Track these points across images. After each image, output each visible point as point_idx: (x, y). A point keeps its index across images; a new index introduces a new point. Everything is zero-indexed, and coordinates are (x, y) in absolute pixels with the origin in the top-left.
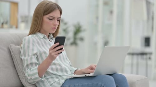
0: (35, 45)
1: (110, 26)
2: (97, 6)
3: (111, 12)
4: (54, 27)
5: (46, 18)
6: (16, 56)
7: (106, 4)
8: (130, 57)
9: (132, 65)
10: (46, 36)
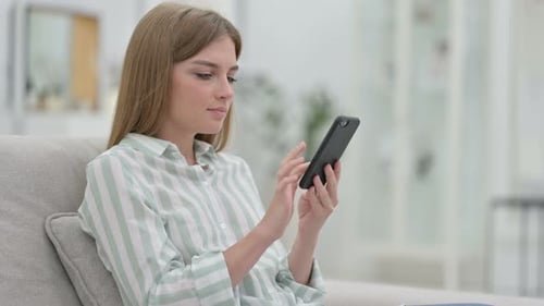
0: (134, 179)
1: (440, 98)
2: (390, 26)
3: (443, 48)
4: (217, 105)
5: (183, 73)
6: (76, 260)
7: (422, 16)
8: (517, 214)
9: (523, 243)
10: (175, 147)
